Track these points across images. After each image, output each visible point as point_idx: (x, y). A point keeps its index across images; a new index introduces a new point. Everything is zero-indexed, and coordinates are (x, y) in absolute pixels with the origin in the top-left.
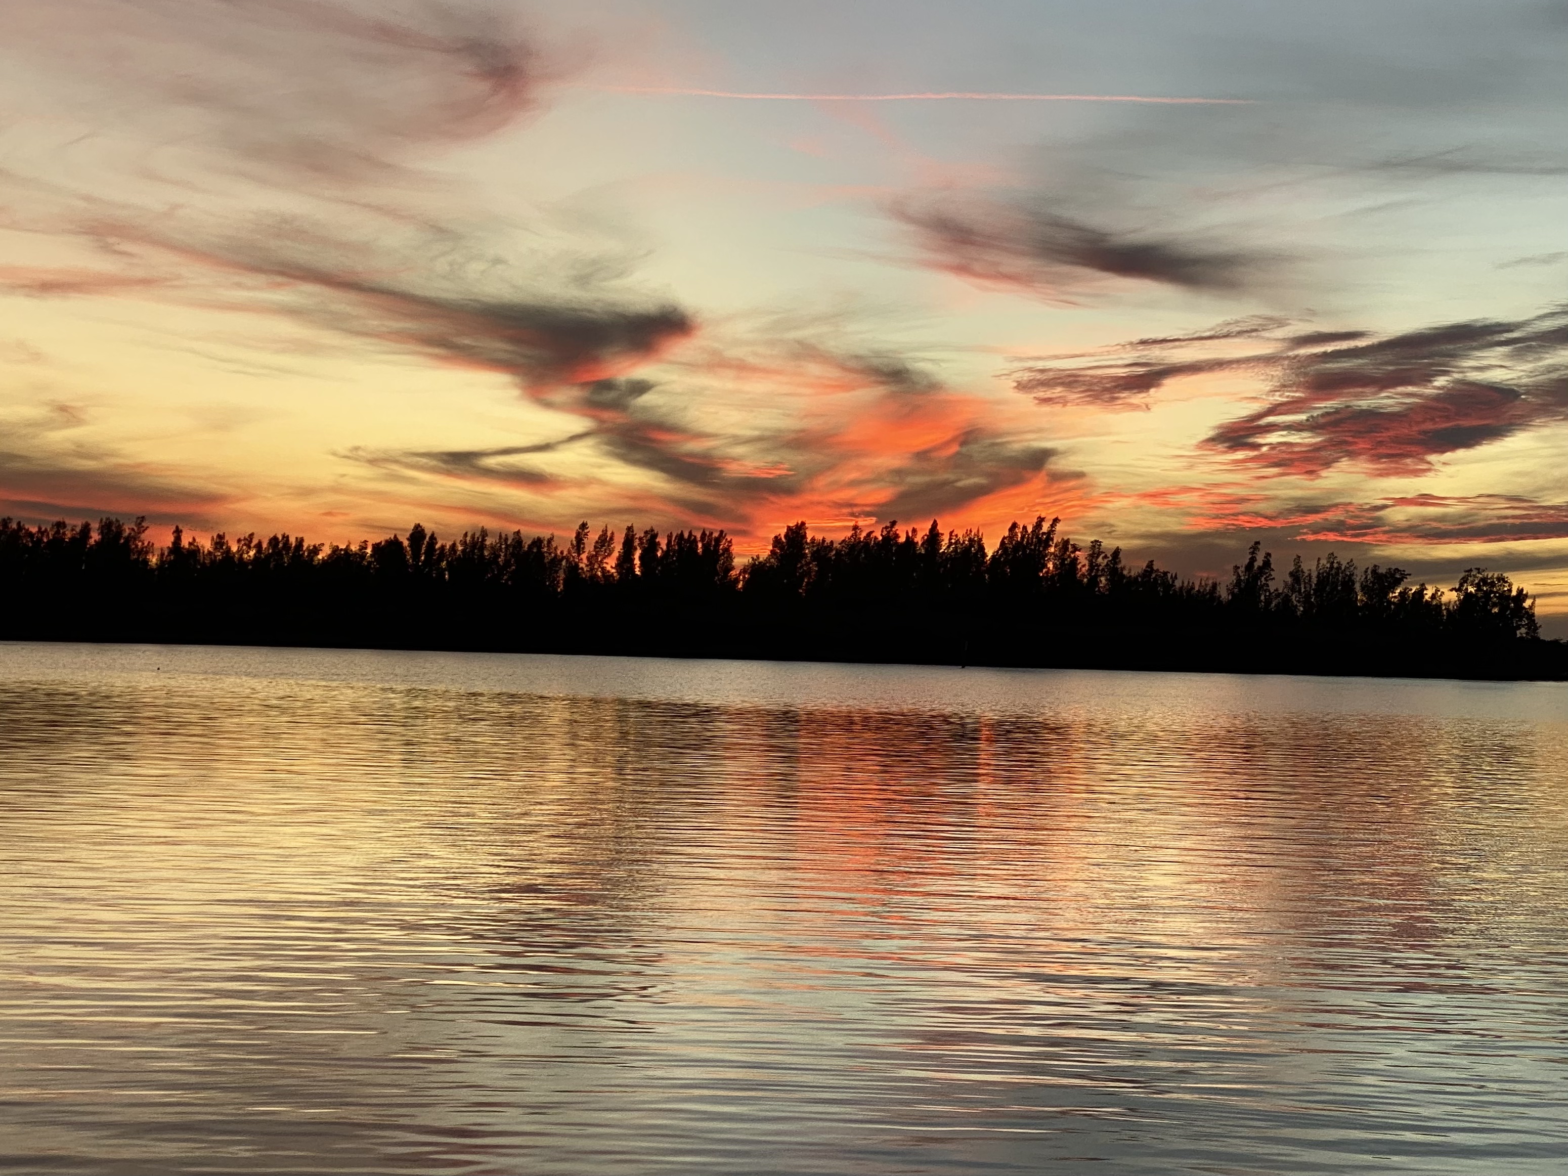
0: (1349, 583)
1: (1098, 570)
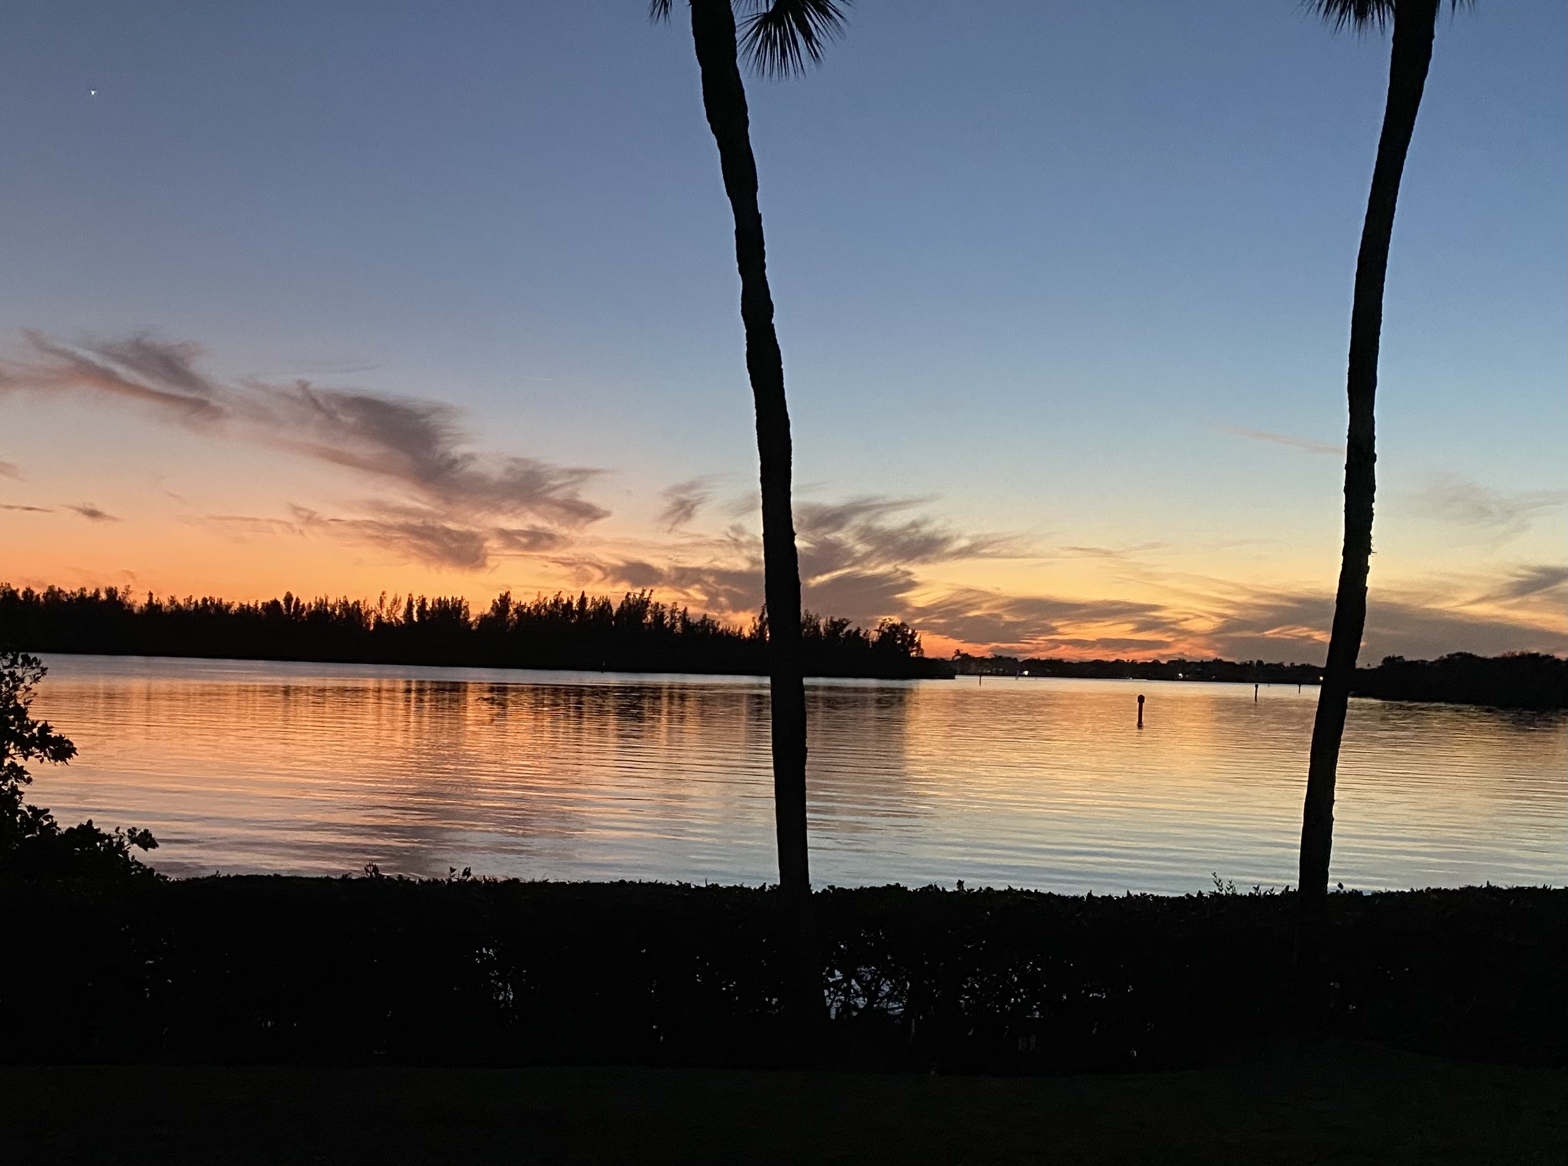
1: (675, 619)
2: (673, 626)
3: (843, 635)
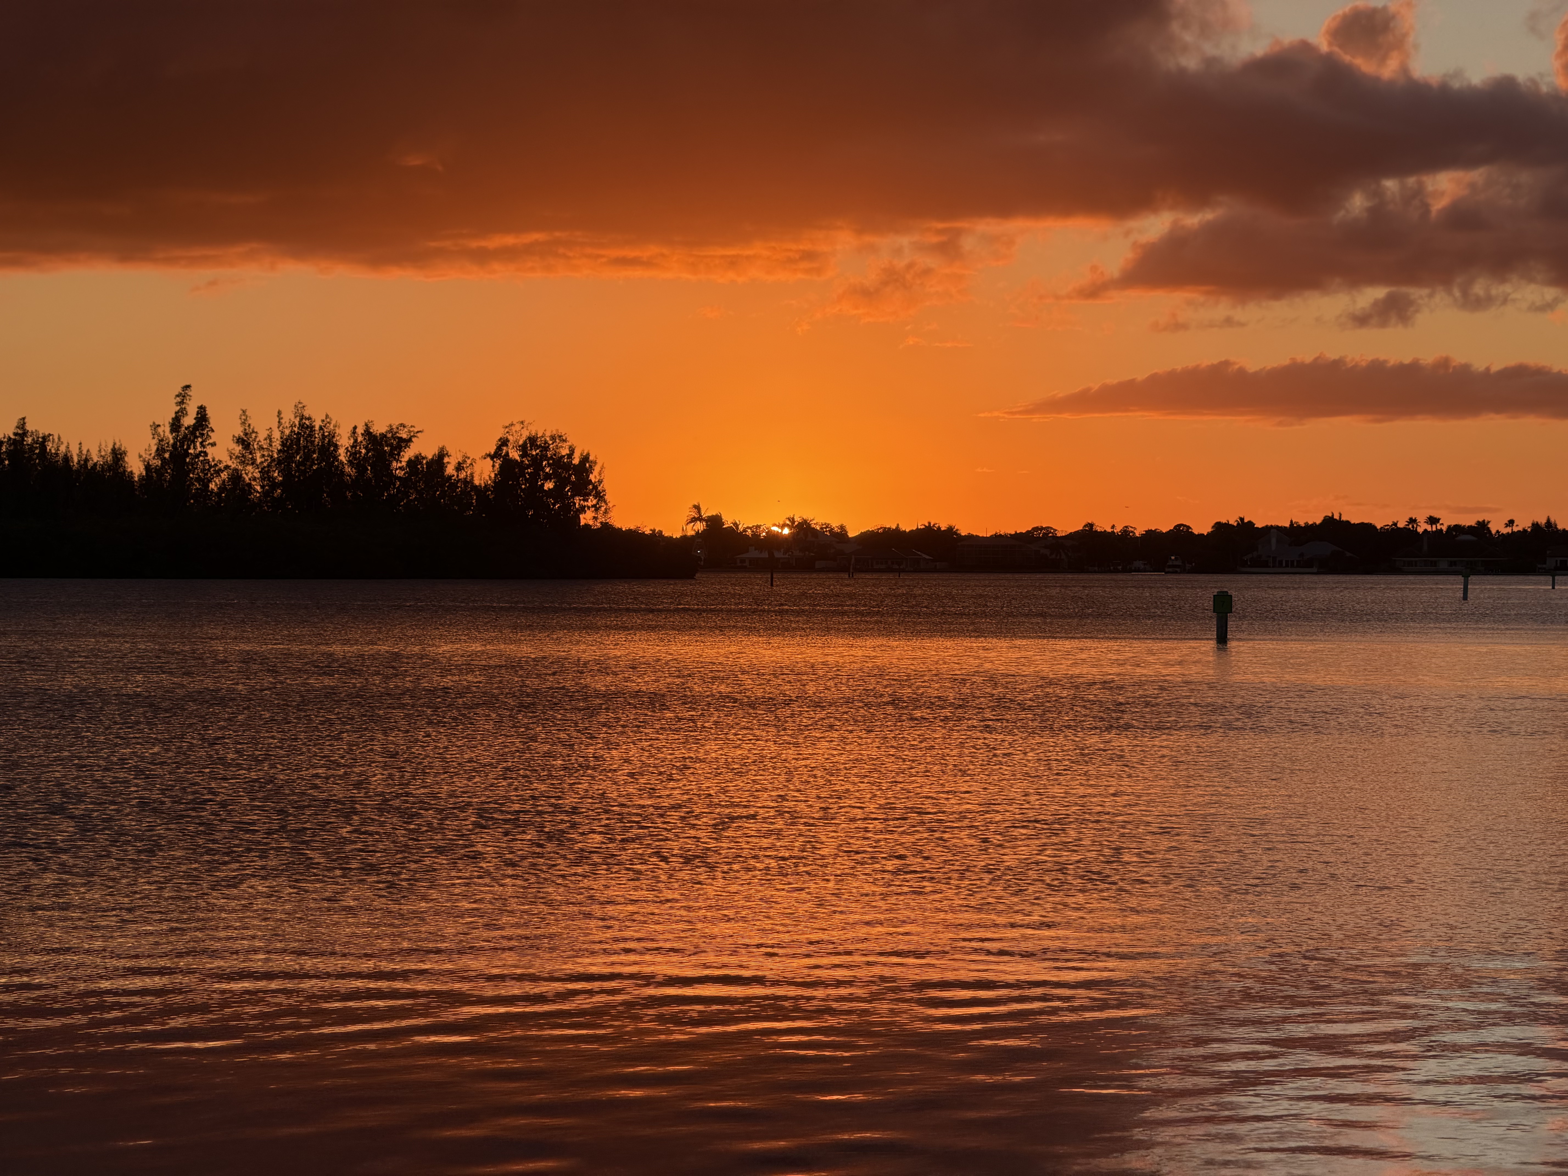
0: (329, 447)
3: (401, 468)
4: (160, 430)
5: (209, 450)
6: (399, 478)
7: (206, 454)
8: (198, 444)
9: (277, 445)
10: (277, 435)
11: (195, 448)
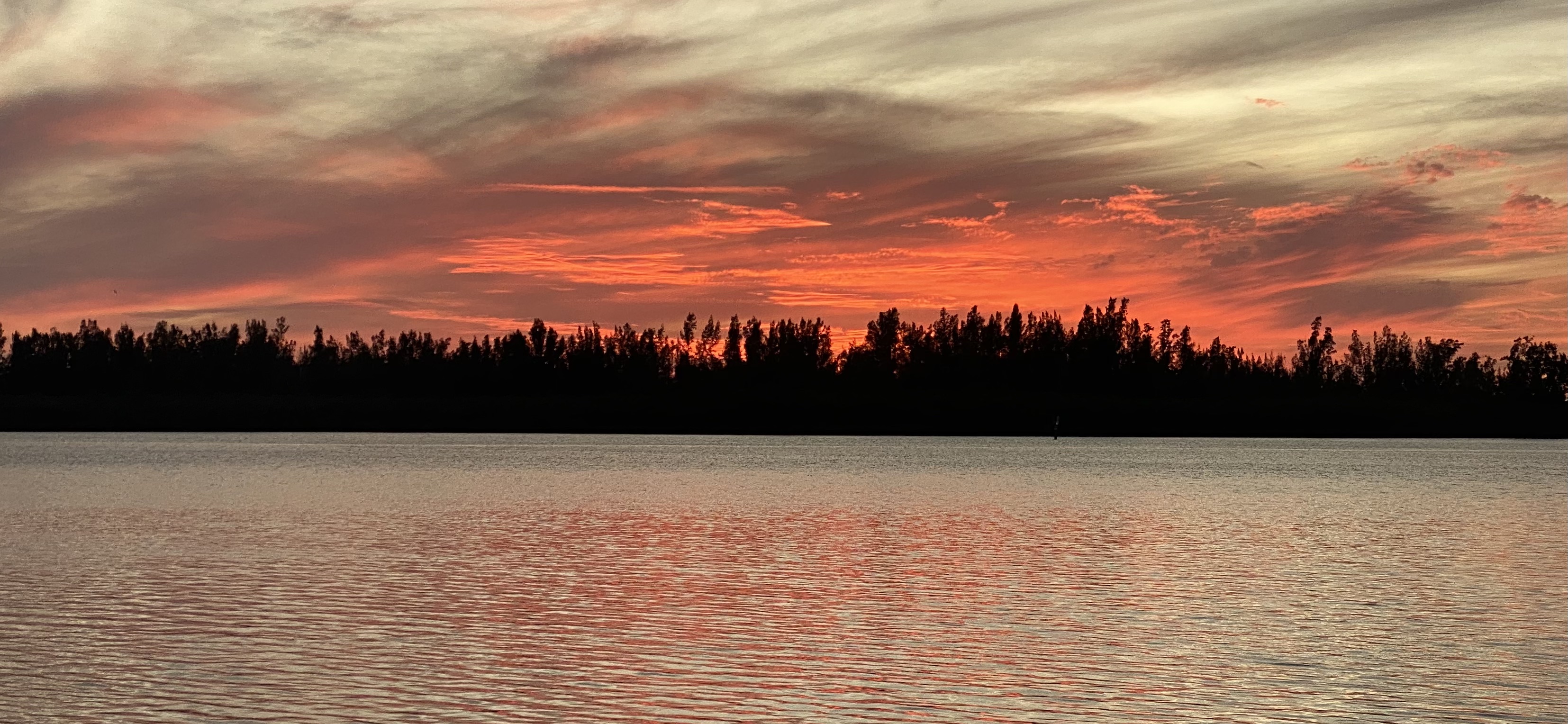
0: (1405, 353)
1: (1169, 347)
2: (1167, 357)
3: (1450, 366)
4: (1303, 345)
5: (1332, 355)
6: (1449, 372)
7: (1330, 358)
8: (1325, 352)
9: (1373, 352)
10: (1373, 347)
11: (1324, 354)
